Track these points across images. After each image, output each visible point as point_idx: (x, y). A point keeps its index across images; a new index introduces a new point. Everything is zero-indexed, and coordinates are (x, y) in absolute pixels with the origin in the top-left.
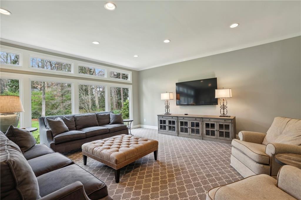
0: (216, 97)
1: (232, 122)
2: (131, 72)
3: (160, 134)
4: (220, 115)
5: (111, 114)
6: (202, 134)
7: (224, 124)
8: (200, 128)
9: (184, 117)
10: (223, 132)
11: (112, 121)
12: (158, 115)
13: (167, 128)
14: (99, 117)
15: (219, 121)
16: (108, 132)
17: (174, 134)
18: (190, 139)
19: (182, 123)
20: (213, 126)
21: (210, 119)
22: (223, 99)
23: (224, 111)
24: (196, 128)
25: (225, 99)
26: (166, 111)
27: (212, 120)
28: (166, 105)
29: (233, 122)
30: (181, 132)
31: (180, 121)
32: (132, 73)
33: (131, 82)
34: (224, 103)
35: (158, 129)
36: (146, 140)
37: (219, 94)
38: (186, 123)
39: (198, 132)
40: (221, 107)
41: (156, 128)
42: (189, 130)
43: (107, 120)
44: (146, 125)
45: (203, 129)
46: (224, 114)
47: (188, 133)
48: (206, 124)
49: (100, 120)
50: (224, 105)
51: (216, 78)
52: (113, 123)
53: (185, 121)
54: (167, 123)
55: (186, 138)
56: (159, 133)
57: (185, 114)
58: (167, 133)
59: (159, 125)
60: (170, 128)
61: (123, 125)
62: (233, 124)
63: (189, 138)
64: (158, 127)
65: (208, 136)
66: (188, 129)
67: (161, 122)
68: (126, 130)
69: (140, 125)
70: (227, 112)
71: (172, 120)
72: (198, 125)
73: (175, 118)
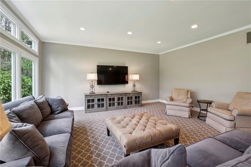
1: (141, 94)
8: (124, 101)
10: (137, 101)
13: (96, 106)
17: (103, 110)
19: (110, 99)
27: (131, 94)
28: (91, 84)
30: (109, 107)
33: (38, 55)
35: (85, 109)
39: (122, 104)
42: (116, 104)
46: (134, 90)
47: (115, 107)
51: (128, 67)
54: (96, 102)
56: (85, 113)
57: (107, 92)
58: (95, 110)
59: (86, 104)
60: (99, 105)
67: (89, 101)
71: (101, 98)
73: (105, 96)
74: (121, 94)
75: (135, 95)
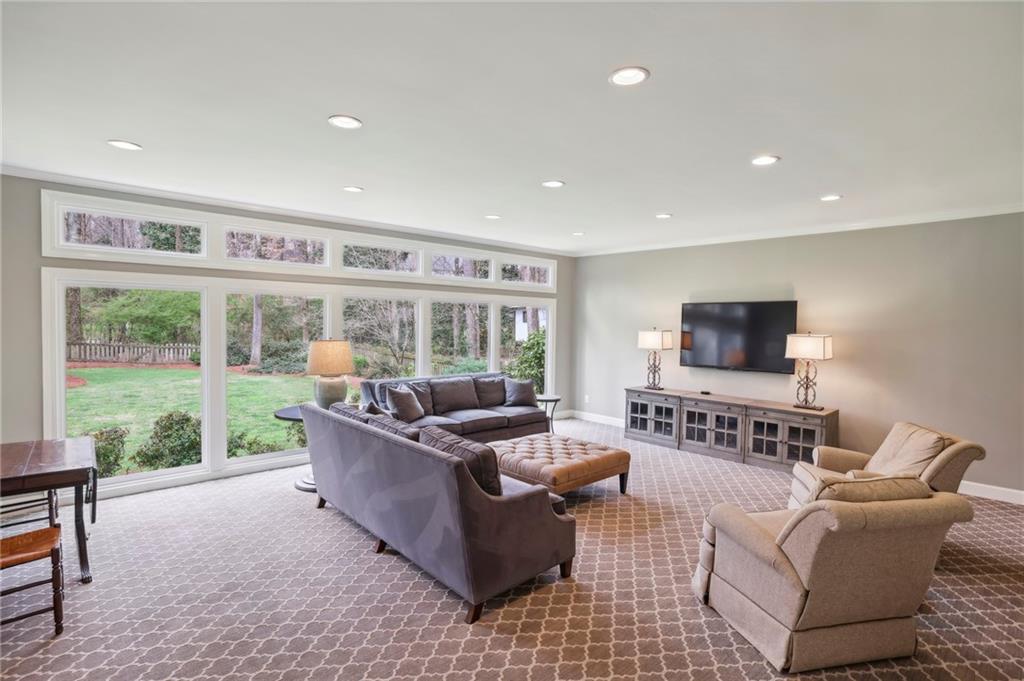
0: (788, 355)
1: (822, 422)
2: (556, 262)
3: (629, 441)
4: (795, 402)
5: (507, 380)
6: (743, 449)
7: (803, 427)
8: (739, 433)
9: (697, 402)
10: (797, 447)
11: (510, 397)
12: (627, 390)
13: (651, 425)
14: (482, 386)
15: (790, 417)
16: (506, 425)
17: (667, 442)
18: (710, 458)
19: (691, 416)
20: (773, 428)
21: (766, 411)
22: (808, 363)
23: (806, 394)
24: (729, 432)
25: (811, 362)
26: (651, 380)
27: (772, 415)
28: (652, 362)
29: (824, 424)
30: (687, 438)
31: (686, 409)
32: (558, 264)
33: (555, 292)
34: (808, 372)
35: (624, 426)
36: (605, 449)
37: (797, 347)
38: (703, 417)
39: (732, 441)
40: (799, 382)
41: (621, 422)
42: (710, 436)
43: (497, 396)
44: (590, 412)
45: (745, 434)
46: (806, 400)
47: (707, 444)
48: (755, 422)
49: (483, 394)
50: (807, 377)
51: (796, 302)
52: (514, 404)
53: (700, 411)
54: (651, 413)
55: (699, 456)
56: (626, 437)
57: (703, 393)
58: (650, 439)
59: (629, 415)
60: (658, 426)
61: (536, 410)
62: (824, 430)
63: (707, 455)
64: (624, 421)
65: (758, 455)
66: (708, 432)
67: (635, 407)
68: (544, 424)
69: (572, 411)
70: (814, 396)
71: (664, 405)
72: (733, 424)
73: (675, 400)
74: (730, 406)
75: (788, 421)
